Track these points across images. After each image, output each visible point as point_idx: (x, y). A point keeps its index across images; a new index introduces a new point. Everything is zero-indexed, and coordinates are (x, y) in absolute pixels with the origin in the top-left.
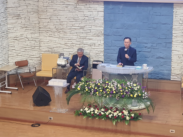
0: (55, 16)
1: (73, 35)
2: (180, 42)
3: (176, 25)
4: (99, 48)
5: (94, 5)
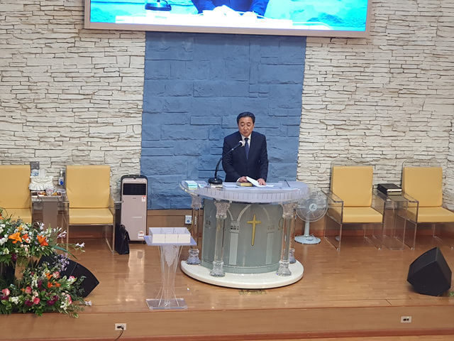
0: (16, 69)
1: (63, 116)
2: (319, 122)
3: (310, 85)
4: (130, 144)
5: (120, 41)
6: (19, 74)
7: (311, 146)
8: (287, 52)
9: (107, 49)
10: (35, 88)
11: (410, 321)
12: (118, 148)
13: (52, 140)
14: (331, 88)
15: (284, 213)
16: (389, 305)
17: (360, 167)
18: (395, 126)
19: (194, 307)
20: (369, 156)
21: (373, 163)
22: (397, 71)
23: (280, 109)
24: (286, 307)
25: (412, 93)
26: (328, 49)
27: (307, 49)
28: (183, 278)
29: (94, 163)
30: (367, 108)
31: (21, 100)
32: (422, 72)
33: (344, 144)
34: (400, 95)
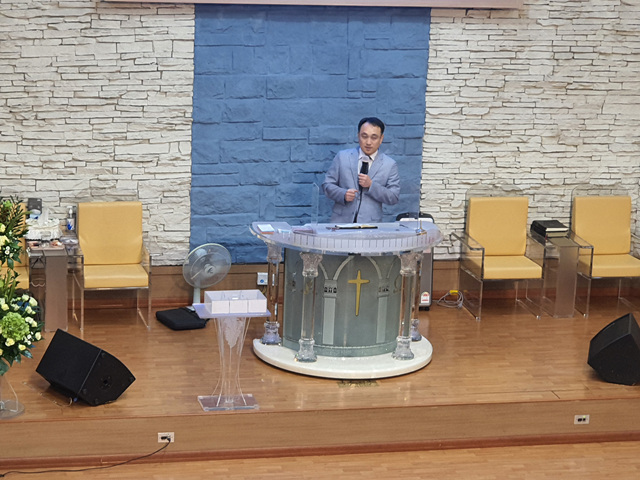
0: (6, 62)
1: (76, 130)
2: (450, 133)
3: (437, 79)
4: (174, 170)
5: (158, 18)
6: (10, 70)
7: (439, 169)
8: (402, 31)
9: (138, 31)
10: (34, 89)
11: (587, 422)
12: (157, 176)
13: (61, 166)
14: (468, 83)
15: (402, 267)
16: (556, 398)
17: (512, 198)
18: (562, 137)
19: (272, 407)
20: (524, 182)
21: (531, 192)
22: (564, 56)
23: (393, 115)
24: (407, 404)
25: (587, 88)
26: (463, 26)
27: (431, 26)
28: (256, 364)
29: (123, 198)
30: (520, 111)
31: (14, 107)
32: (601, 57)
33: (489, 165)
34: (569, 92)
